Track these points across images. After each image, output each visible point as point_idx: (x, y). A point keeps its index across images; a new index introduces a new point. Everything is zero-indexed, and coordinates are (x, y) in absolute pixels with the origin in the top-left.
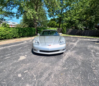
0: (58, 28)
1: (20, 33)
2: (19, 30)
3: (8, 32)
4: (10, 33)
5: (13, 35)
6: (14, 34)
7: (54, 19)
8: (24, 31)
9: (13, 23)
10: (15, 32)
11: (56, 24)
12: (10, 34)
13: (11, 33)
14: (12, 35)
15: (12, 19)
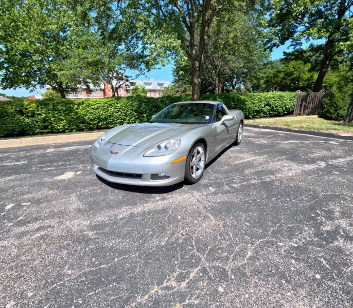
0: (303, 94)
1: (142, 113)
2: (140, 106)
3: (113, 110)
4: (117, 112)
5: (123, 117)
6: (126, 115)
7: (297, 51)
8: (155, 107)
9: (159, 84)
10: (127, 111)
11: (306, 76)
12: (116, 114)
13: (120, 113)
14: (122, 119)
15: (144, 74)
